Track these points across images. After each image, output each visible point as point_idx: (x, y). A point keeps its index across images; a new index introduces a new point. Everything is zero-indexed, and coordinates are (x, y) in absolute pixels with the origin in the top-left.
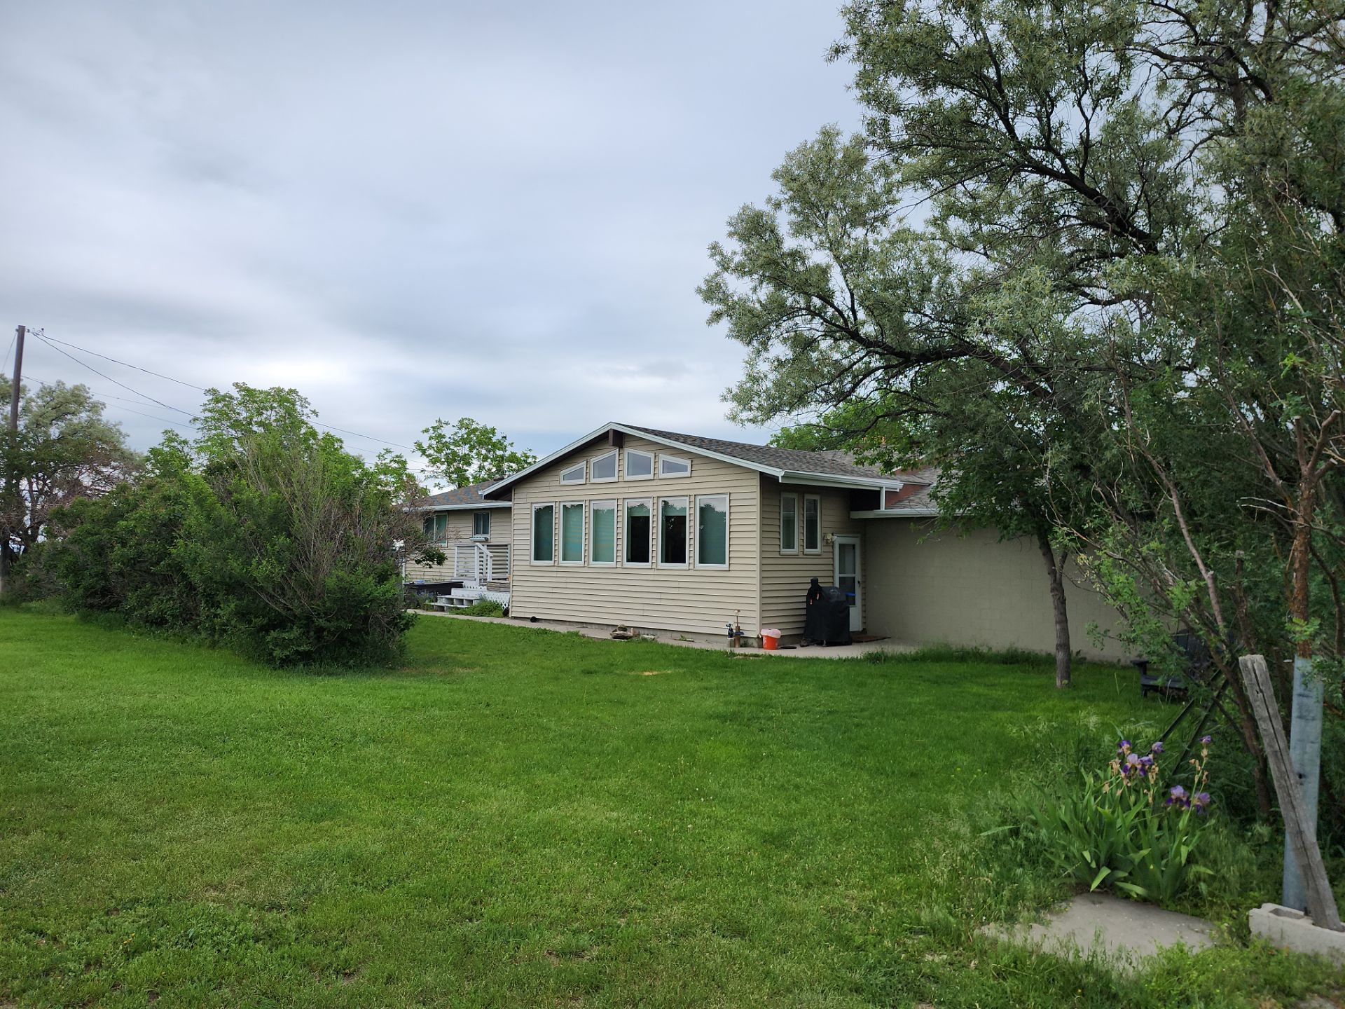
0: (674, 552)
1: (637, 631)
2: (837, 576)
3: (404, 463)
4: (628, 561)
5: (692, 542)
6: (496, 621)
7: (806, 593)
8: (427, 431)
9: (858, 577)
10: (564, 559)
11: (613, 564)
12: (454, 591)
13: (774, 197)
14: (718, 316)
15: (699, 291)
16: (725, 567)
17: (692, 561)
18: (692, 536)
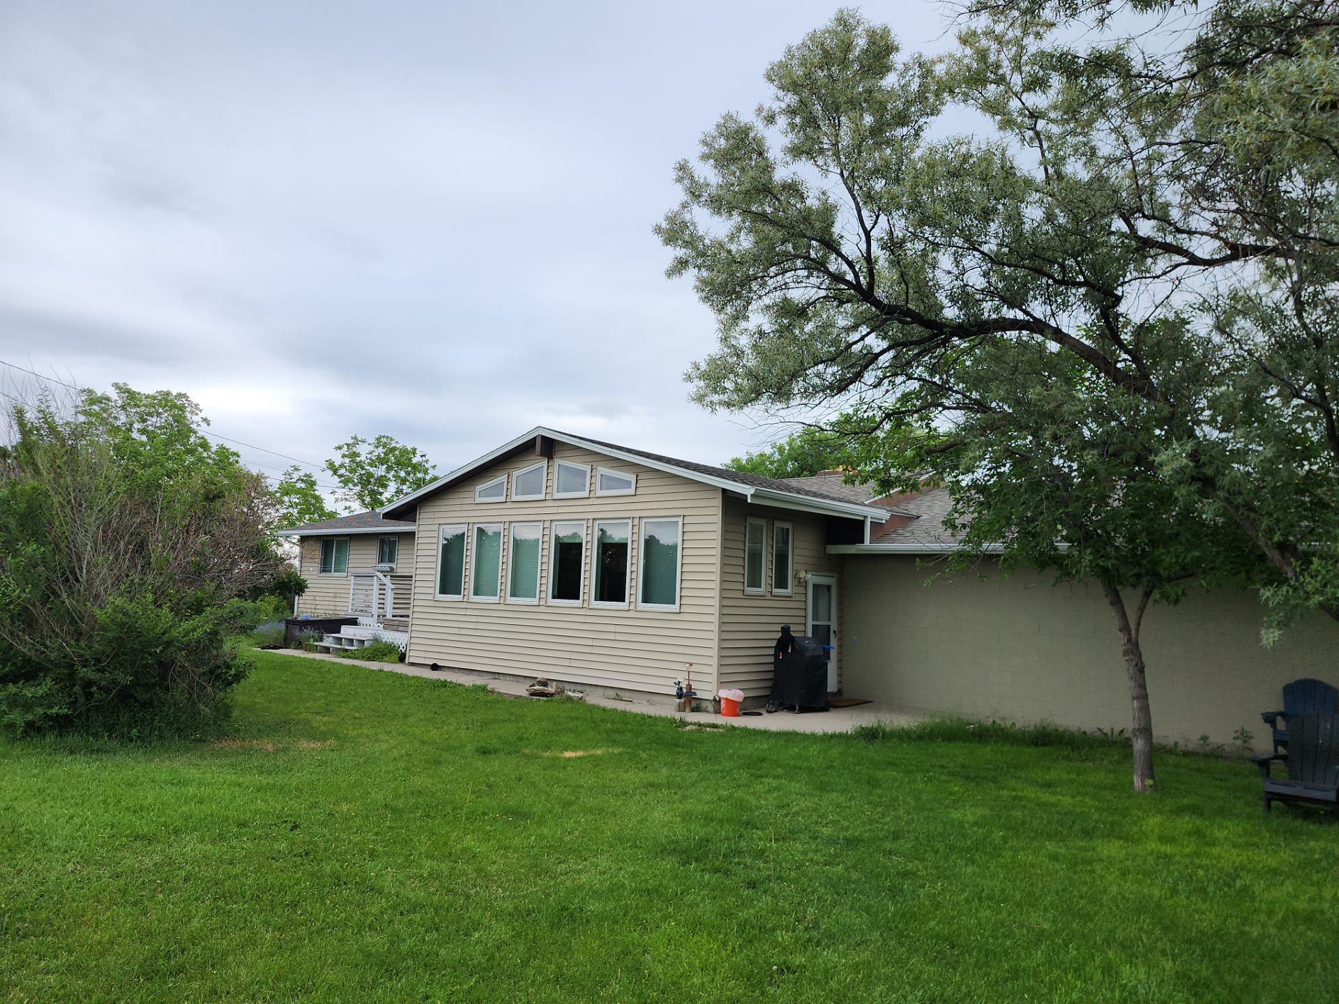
0: (611, 588)
1: (561, 685)
2: (810, 623)
3: (313, 484)
4: (554, 597)
5: (634, 576)
6: (387, 667)
7: (774, 644)
8: (340, 448)
9: (834, 627)
10: (476, 593)
11: (535, 601)
12: (344, 628)
13: (766, 107)
14: (682, 264)
15: (658, 230)
16: (674, 608)
17: (633, 599)
18: (634, 568)
